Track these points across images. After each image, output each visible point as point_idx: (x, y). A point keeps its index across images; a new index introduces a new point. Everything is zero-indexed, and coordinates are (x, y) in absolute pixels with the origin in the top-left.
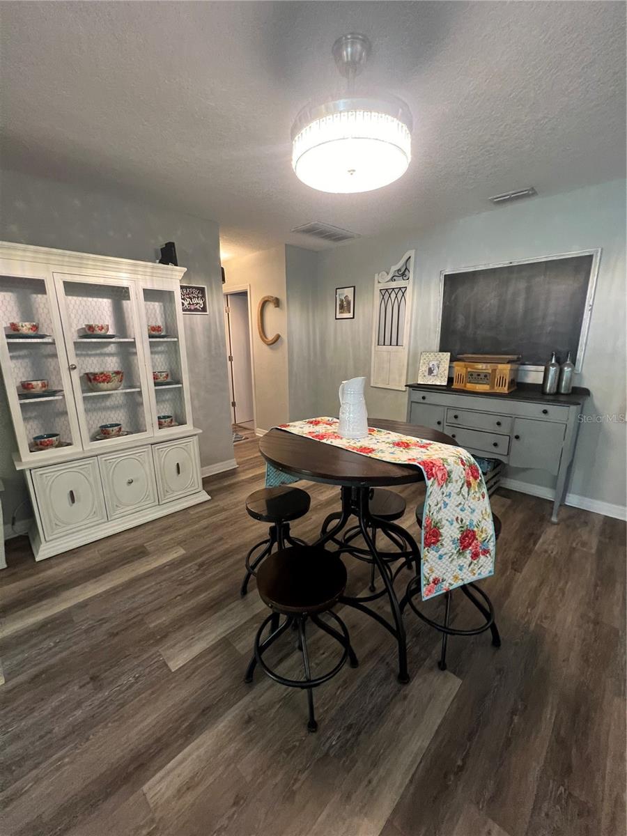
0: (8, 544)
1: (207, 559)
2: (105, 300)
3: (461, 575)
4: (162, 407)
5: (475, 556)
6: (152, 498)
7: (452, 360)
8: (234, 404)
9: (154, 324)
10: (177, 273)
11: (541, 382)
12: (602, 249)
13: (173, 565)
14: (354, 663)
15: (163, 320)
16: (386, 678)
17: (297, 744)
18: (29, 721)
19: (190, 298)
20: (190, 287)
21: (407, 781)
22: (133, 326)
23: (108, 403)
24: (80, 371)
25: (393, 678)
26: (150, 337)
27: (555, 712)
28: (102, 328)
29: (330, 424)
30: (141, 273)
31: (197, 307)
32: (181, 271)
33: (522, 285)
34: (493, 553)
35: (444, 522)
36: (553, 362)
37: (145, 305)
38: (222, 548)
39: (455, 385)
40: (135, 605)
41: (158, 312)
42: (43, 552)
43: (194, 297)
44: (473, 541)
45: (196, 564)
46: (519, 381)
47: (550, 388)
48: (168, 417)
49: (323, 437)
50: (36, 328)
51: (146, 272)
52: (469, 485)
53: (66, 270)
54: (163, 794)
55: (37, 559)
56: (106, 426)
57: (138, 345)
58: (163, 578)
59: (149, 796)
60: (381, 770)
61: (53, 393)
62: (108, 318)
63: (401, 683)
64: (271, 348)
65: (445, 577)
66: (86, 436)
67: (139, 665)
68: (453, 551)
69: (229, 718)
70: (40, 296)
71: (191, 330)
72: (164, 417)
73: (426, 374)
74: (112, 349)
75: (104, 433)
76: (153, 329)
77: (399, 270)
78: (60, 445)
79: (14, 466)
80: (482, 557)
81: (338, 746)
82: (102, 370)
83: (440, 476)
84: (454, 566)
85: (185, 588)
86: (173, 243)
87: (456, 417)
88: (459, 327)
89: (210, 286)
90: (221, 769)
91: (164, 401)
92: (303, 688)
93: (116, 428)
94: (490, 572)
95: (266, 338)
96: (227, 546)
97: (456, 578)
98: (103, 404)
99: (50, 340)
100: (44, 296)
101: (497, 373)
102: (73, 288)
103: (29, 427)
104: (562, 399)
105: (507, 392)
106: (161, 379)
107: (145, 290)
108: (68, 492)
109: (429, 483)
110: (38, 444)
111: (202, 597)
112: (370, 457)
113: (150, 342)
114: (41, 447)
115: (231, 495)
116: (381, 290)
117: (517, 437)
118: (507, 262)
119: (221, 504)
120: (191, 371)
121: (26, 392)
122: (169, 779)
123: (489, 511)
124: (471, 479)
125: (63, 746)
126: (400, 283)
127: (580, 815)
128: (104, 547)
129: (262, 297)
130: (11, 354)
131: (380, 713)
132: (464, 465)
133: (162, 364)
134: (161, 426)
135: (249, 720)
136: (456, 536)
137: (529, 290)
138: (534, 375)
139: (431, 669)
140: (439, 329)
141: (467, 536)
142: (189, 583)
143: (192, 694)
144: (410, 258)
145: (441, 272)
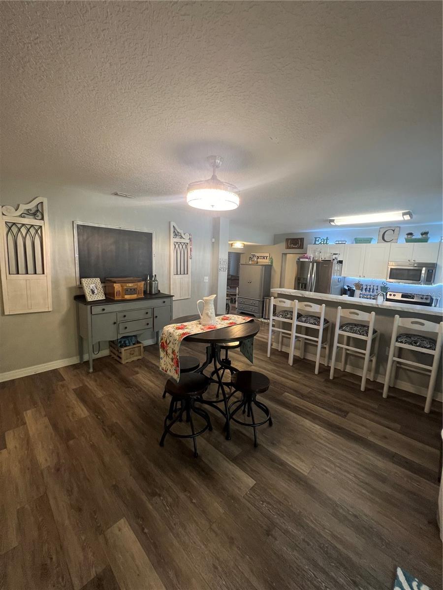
54: (305, 467)
67: (254, 505)
73: (91, 294)
77: (29, 210)
87: (125, 316)
90: (291, 450)
101: (138, 288)
105: (144, 297)
116: (6, 222)
125: (307, 525)
126: (32, 221)
144: (42, 203)
145: (73, 222)
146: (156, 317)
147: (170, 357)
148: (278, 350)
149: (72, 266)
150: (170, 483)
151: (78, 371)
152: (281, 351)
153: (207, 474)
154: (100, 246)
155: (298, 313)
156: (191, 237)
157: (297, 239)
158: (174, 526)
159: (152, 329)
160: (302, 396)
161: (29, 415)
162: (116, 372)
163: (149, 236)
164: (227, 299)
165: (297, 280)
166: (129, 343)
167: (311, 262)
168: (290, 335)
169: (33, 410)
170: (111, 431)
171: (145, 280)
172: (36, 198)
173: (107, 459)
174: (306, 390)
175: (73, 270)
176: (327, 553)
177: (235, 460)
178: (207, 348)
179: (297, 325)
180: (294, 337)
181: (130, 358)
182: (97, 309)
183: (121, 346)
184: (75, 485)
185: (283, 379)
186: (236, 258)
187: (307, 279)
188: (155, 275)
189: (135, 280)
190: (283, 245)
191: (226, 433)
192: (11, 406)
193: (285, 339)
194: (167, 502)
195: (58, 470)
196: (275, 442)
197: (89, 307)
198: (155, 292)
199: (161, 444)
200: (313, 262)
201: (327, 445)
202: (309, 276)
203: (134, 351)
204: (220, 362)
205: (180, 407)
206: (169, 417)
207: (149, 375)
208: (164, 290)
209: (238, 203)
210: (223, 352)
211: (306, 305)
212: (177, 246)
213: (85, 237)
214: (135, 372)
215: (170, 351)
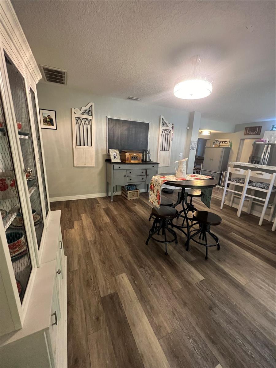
1: (136, 264)
7: (120, 153)
18: (235, 334)
40: (164, 296)
54: (243, 280)
58: (145, 284)
59: (245, 283)
67: (202, 291)
73: (114, 158)
77: (86, 110)
87: (130, 173)
101: (139, 157)
105: (141, 162)
116: (76, 117)
125: (240, 313)
126: (86, 116)
144: (92, 106)
145: (106, 117)
146: (148, 175)
147: (155, 194)
148: (229, 206)
149: (105, 142)
150: (150, 264)
151: (106, 200)
152: (231, 207)
153: (173, 266)
154: (119, 131)
155: (249, 180)
156: (173, 126)
157: (256, 127)
158: (151, 286)
159: (145, 182)
160: (246, 237)
161: (83, 216)
162: (124, 204)
163: (147, 125)
164: (194, 170)
165: (251, 158)
166: (132, 189)
167: (266, 144)
168: (240, 195)
169: (86, 214)
170: (120, 231)
171: (143, 153)
172: (89, 103)
173: (118, 244)
174: (250, 234)
175: (105, 145)
176: (255, 335)
177: (191, 263)
178: (179, 193)
179: (247, 188)
180: (244, 197)
181: (132, 197)
182: (116, 167)
183: (128, 190)
184: (102, 252)
185: (231, 224)
186: (203, 143)
187: (260, 157)
188: (149, 150)
189: (138, 152)
190: (243, 132)
191: (186, 247)
192: (76, 211)
193: (235, 199)
194: (148, 273)
195: (95, 243)
196: (221, 260)
197: (112, 165)
198: (148, 160)
199: (147, 243)
200: (268, 145)
201: (264, 271)
202: (263, 155)
203: (134, 193)
204: (187, 204)
205: (159, 226)
206: (152, 230)
207: (142, 208)
208: (153, 160)
209: (211, 90)
210: (189, 198)
211: (258, 174)
212: (164, 132)
213: (112, 126)
214: (134, 205)
215: (155, 191)
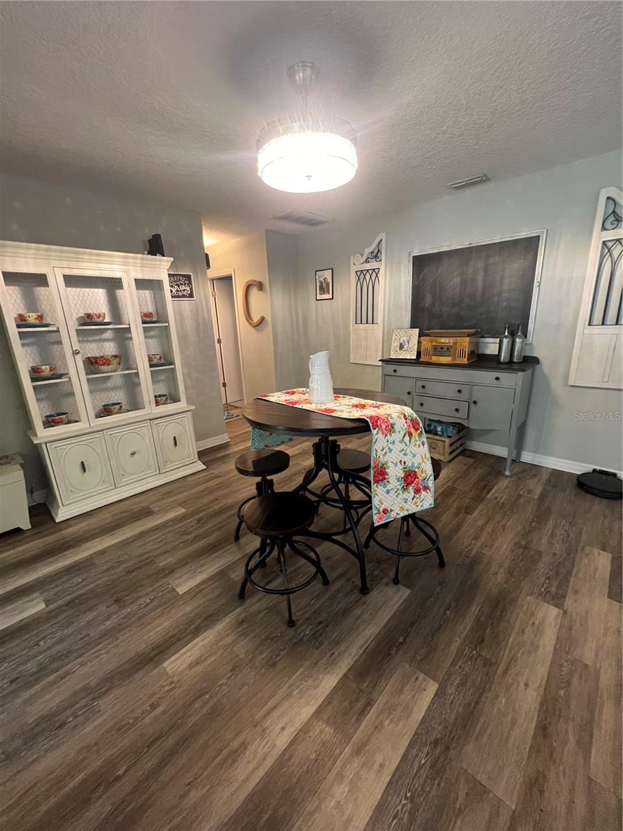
0: (31, 509)
1: (204, 516)
2: (101, 290)
3: (406, 506)
4: (157, 386)
5: (417, 491)
6: (153, 467)
7: (420, 336)
8: (224, 385)
9: (146, 311)
10: (165, 263)
11: (497, 353)
12: (547, 230)
13: (175, 521)
14: (326, 582)
15: (154, 307)
16: (351, 591)
17: (279, 634)
18: (71, 629)
19: (177, 285)
20: (176, 275)
21: (361, 652)
22: (127, 313)
23: (109, 384)
24: (83, 355)
25: (356, 592)
26: (144, 322)
27: (479, 607)
28: (99, 316)
29: (304, 394)
30: (132, 264)
31: (185, 293)
32: (168, 262)
33: (481, 264)
34: (432, 489)
35: (390, 464)
36: (506, 334)
37: (138, 293)
38: (216, 507)
39: (423, 359)
40: (145, 551)
41: (149, 299)
42: (61, 515)
43: (181, 284)
44: (415, 479)
45: (195, 519)
46: (480, 352)
47: (505, 357)
48: (164, 396)
49: (296, 403)
50: (40, 317)
51: (136, 263)
52: (410, 435)
53: (65, 264)
54: (179, 667)
55: (57, 521)
56: (108, 405)
57: (133, 330)
58: (167, 530)
59: (168, 669)
60: (342, 646)
61: (60, 376)
62: (104, 307)
63: (362, 594)
64: (257, 330)
65: (392, 508)
66: (92, 414)
67: (152, 591)
68: (398, 487)
69: (228, 620)
70: (43, 288)
71: (180, 316)
72: (160, 396)
73: (398, 349)
74: (109, 335)
75: (106, 411)
76: (146, 315)
77: (372, 252)
78: (69, 422)
79: (31, 440)
80: (423, 492)
81: (310, 634)
82: (102, 354)
83: (384, 427)
84: (400, 499)
85: (187, 537)
86: (159, 235)
87: (423, 387)
88: (427, 304)
89: (196, 274)
90: (222, 651)
91: (159, 381)
92: (282, 594)
93: (117, 406)
94: (431, 505)
95: (251, 320)
96: (221, 505)
97: (402, 509)
98: (105, 385)
99: (55, 329)
100: (47, 288)
101: (458, 346)
102: (71, 281)
103: (42, 406)
104: (515, 367)
105: (466, 363)
106: (155, 361)
107: (136, 280)
108: (80, 462)
109: (374, 432)
110: (50, 422)
111: (202, 543)
112: (331, 416)
113: (144, 327)
114: (53, 424)
115: (224, 465)
116: (356, 272)
117: (475, 402)
118: (468, 243)
119: (216, 472)
120: (182, 353)
121: (37, 375)
122: (181, 659)
123: (428, 456)
124: (412, 430)
125: (100, 643)
126: (373, 265)
127: (485, 665)
128: (114, 510)
129: (246, 281)
130: (22, 342)
131: (344, 614)
132: (406, 418)
133: (155, 348)
134: (157, 403)
135: (242, 622)
136: (400, 475)
137: (486, 269)
138: (491, 346)
139: (387, 584)
140: (409, 307)
141: (409, 475)
142: (190, 533)
143: (197, 608)
144: (382, 240)
145: (411, 253)
172: (377, 236)
182: (389, 368)
